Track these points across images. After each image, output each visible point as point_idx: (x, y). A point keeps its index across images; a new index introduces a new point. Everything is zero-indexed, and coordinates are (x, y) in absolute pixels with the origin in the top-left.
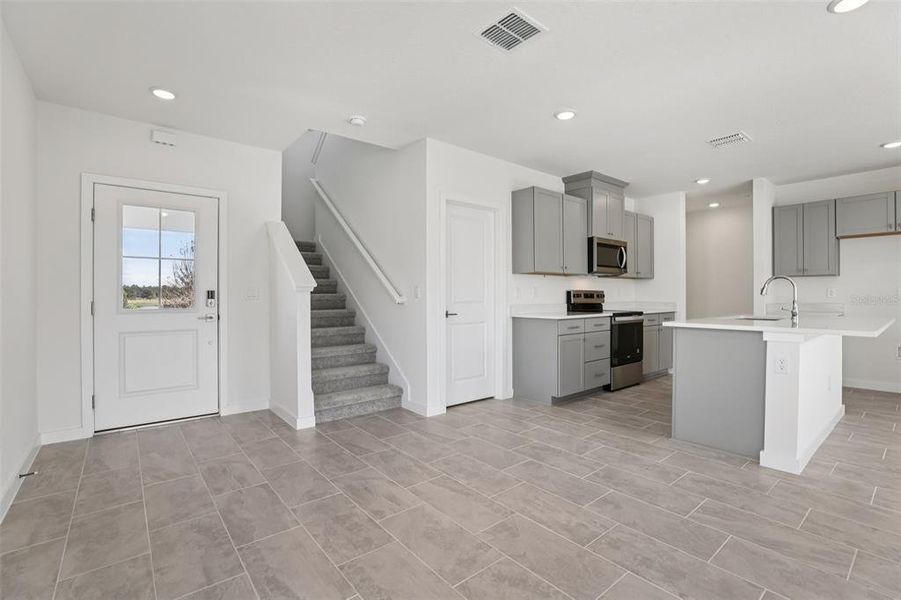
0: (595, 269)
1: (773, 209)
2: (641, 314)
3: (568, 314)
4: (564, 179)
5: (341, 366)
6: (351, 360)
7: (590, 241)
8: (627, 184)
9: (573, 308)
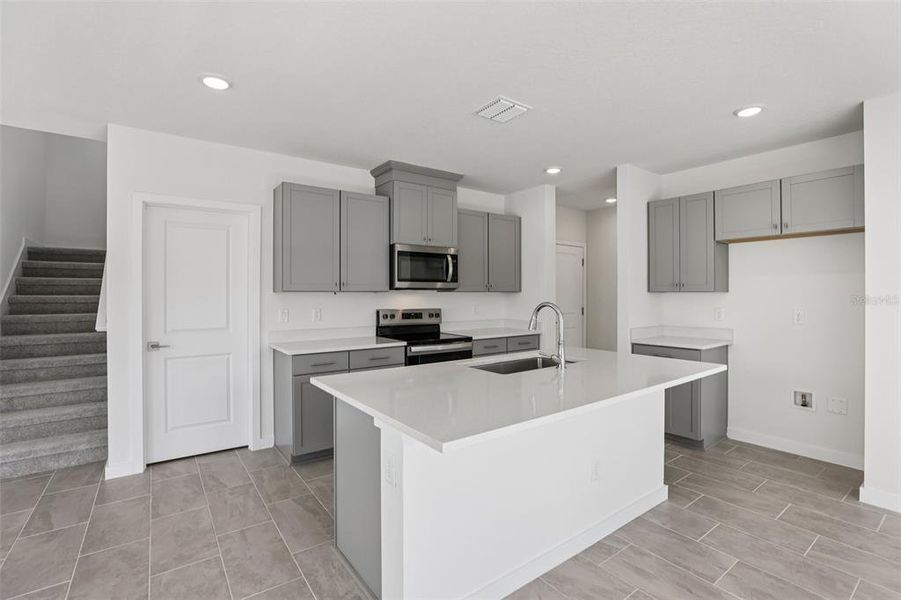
0: (398, 284)
1: (648, 204)
2: (469, 339)
3: (377, 343)
4: (372, 173)
5: (55, 405)
6: (72, 398)
7: (392, 247)
8: (462, 176)
9: (383, 332)
